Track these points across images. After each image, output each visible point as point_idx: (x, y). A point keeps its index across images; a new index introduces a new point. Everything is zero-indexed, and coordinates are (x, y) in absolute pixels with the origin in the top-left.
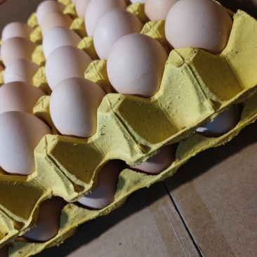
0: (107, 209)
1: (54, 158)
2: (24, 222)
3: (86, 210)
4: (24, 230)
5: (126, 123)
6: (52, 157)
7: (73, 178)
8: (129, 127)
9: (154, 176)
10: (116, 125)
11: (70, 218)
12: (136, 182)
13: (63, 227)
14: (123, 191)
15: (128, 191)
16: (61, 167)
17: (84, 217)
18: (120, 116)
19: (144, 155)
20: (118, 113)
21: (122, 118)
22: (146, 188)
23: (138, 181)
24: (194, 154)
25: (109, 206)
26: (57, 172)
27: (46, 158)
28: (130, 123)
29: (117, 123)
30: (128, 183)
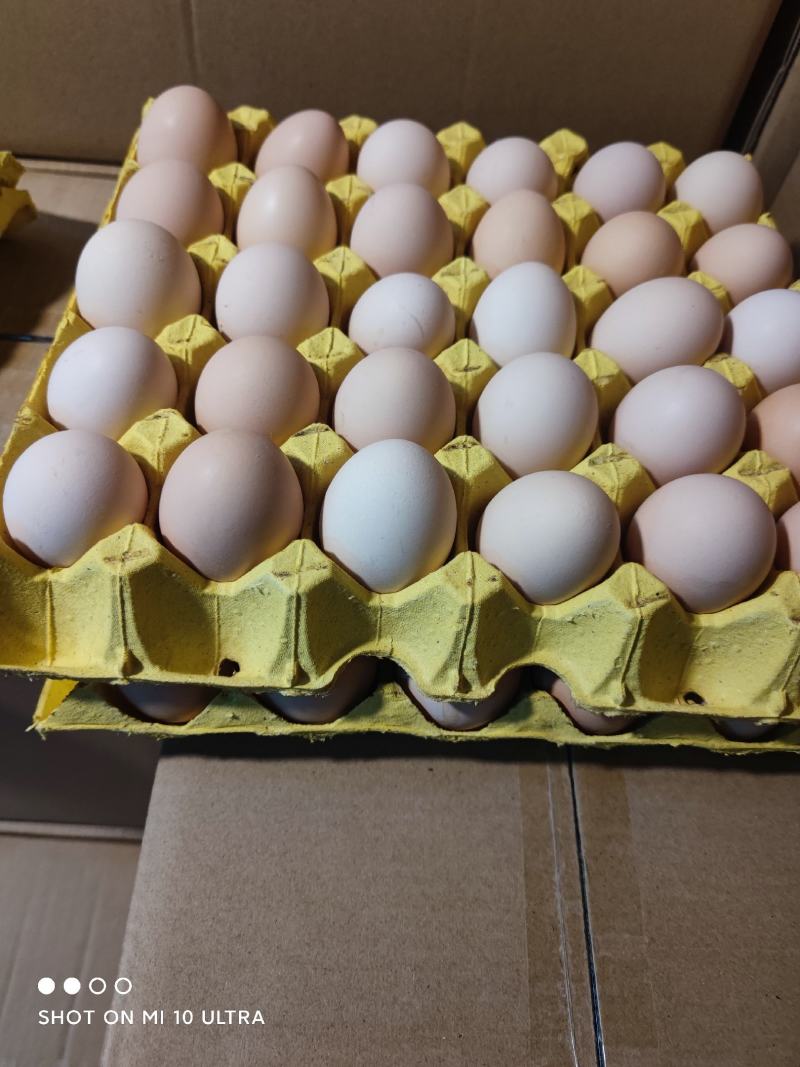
0: (456, 737)
1: (476, 616)
2: (313, 677)
3: (421, 717)
4: (301, 690)
5: (640, 644)
6: (477, 612)
7: (470, 663)
8: (638, 652)
9: (582, 735)
10: (624, 635)
11: (381, 713)
12: (547, 726)
13: (355, 718)
14: (511, 726)
15: (520, 730)
16: (472, 635)
17: (407, 724)
18: (644, 628)
19: (618, 707)
20: (646, 623)
21: (643, 633)
22: (555, 744)
23: (551, 727)
24: (675, 743)
25: (465, 734)
26: (457, 639)
27: (465, 607)
28: (644, 647)
29: (629, 635)
30: (534, 719)
